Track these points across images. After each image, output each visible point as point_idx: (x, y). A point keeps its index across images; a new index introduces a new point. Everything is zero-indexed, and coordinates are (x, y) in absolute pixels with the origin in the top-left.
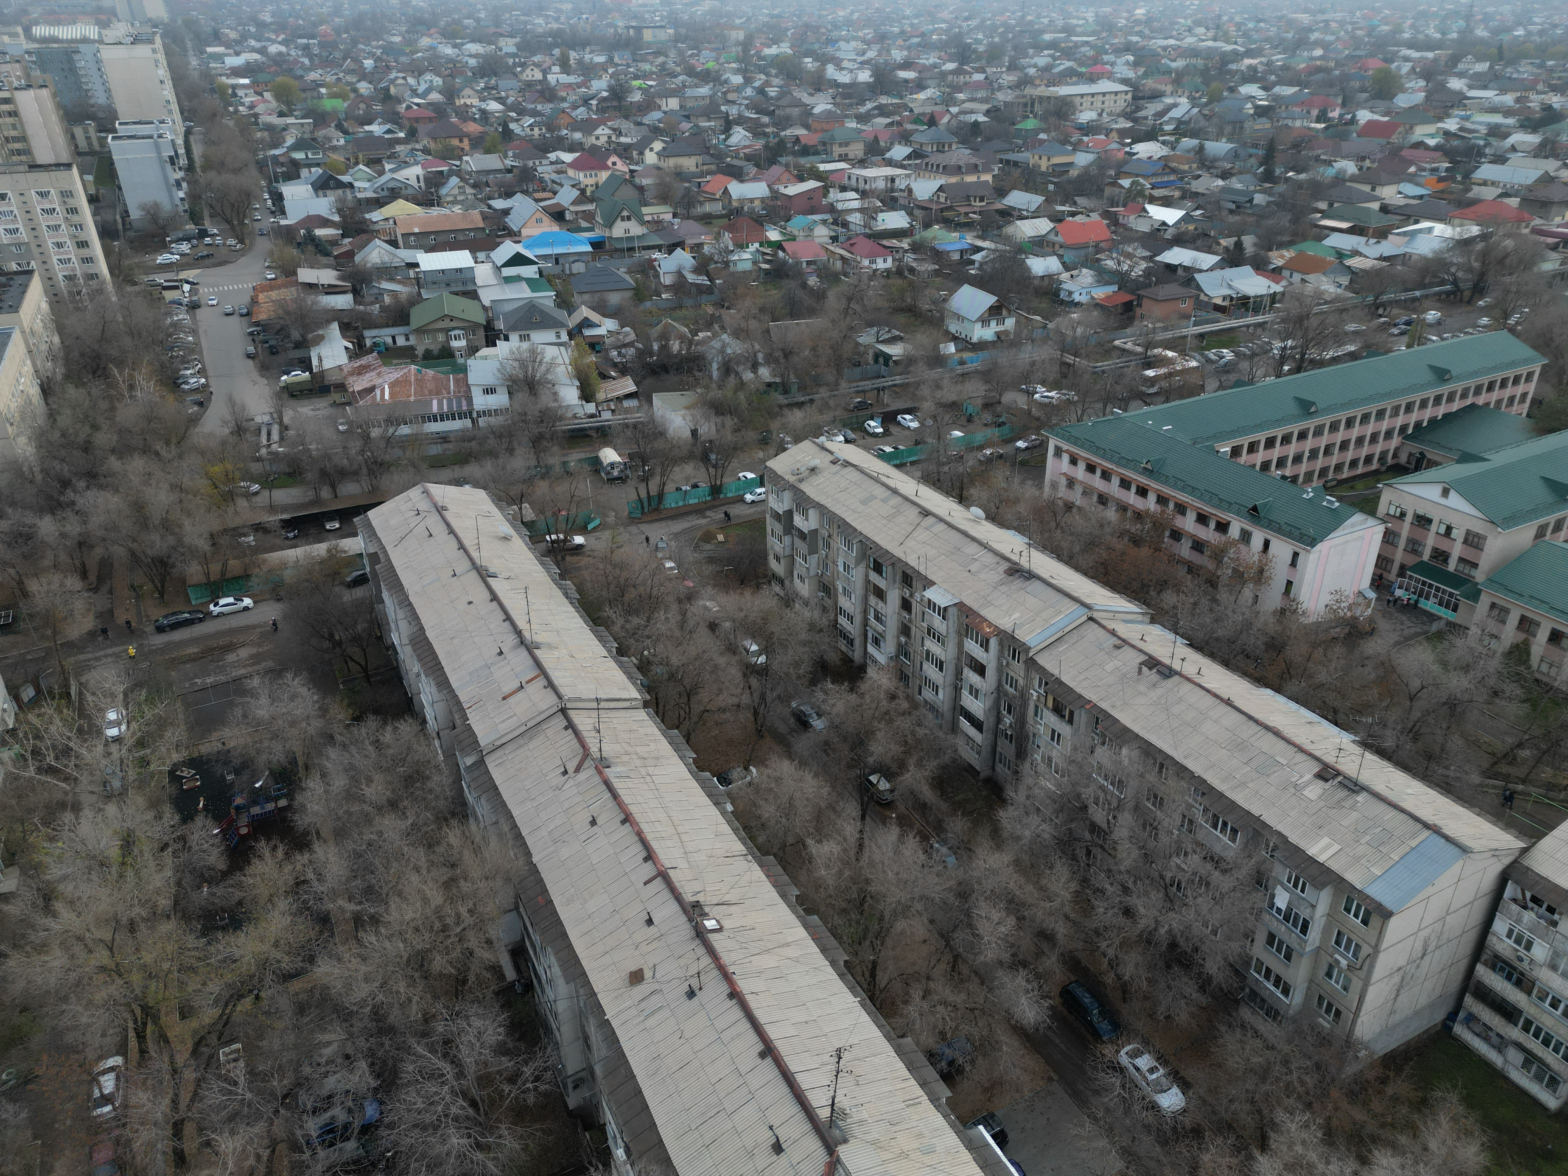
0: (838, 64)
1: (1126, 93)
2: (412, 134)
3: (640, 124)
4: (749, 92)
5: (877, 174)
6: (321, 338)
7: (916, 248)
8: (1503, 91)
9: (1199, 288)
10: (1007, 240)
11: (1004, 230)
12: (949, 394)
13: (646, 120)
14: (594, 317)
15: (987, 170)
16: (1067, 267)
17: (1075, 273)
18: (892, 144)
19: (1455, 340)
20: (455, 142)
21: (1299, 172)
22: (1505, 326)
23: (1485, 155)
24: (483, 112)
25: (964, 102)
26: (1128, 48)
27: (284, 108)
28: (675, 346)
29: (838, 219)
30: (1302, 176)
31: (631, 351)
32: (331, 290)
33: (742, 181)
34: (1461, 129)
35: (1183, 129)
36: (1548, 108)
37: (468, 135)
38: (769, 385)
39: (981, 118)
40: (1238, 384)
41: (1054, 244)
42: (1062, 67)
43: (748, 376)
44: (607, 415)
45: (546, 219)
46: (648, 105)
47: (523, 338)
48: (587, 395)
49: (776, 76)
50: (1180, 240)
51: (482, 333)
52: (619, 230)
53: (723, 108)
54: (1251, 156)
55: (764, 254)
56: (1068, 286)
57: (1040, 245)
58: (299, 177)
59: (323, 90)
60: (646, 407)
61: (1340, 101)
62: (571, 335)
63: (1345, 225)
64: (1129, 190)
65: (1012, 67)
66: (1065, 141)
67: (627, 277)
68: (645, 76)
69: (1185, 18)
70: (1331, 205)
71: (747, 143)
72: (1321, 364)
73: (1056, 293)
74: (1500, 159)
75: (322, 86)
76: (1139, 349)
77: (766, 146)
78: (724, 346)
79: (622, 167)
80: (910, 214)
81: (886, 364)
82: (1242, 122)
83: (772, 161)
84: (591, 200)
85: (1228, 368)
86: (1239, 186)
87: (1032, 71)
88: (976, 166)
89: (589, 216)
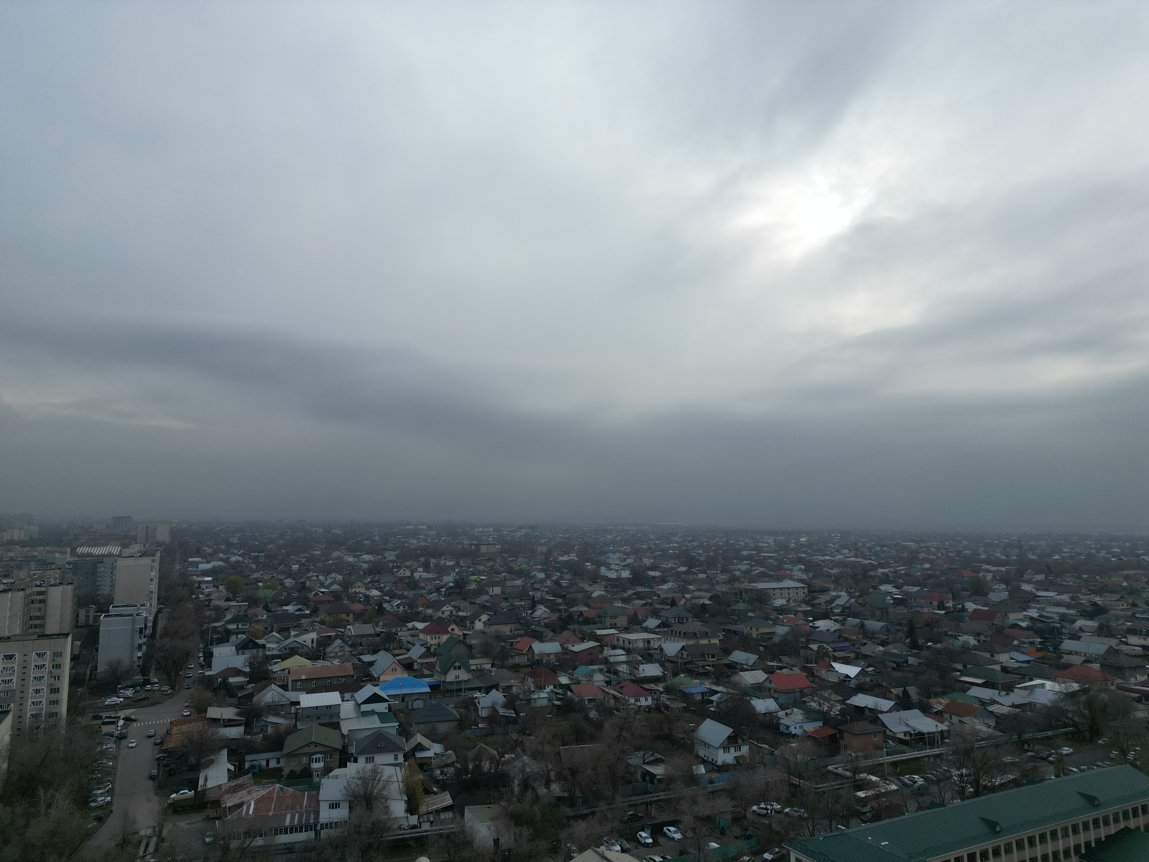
0: (608, 567)
1: (804, 588)
2: (315, 611)
3: (473, 603)
4: (549, 583)
5: (637, 637)
6: (212, 762)
7: (668, 690)
8: (1060, 593)
9: (883, 725)
10: (735, 686)
11: (732, 679)
12: (704, 809)
13: (478, 601)
14: (426, 742)
15: (715, 636)
16: (782, 707)
17: (787, 711)
18: (647, 617)
19: (1091, 772)
20: (344, 616)
21: (935, 642)
22: (1127, 761)
23: (1062, 634)
24: (367, 597)
25: (694, 591)
26: (800, 561)
27: (231, 596)
28: (486, 766)
29: (611, 669)
30: (939, 645)
31: (452, 770)
32: (229, 723)
33: (542, 642)
34: (1040, 616)
35: (846, 612)
36: (1095, 604)
37: (353, 612)
38: (559, 799)
39: (707, 602)
40: (933, 805)
41: (769, 689)
42: (757, 571)
43: (542, 791)
44: (426, 826)
45: (399, 669)
46: (481, 591)
47: (369, 760)
48: (412, 808)
49: (567, 573)
50: (861, 689)
51: (337, 757)
52: (451, 677)
53: (531, 593)
54: (898, 631)
55: (557, 693)
56: (785, 721)
57: (760, 690)
58: (228, 641)
59: (260, 584)
60: (458, 818)
61: (950, 596)
62: (406, 757)
63: (980, 681)
64: (818, 652)
65: (724, 571)
66: (767, 618)
67: (454, 711)
68: (480, 573)
69: (834, 544)
70: (965, 666)
71: (547, 616)
72: (993, 789)
73: (777, 726)
74: (1075, 637)
75: (260, 581)
76: (848, 774)
77: (560, 618)
78: (524, 766)
79: (458, 632)
80: (662, 665)
81: (652, 782)
82: (887, 609)
83: (563, 628)
84: (433, 655)
85: (921, 792)
86: (895, 651)
87: (738, 573)
88: (707, 633)
89: (431, 666)
